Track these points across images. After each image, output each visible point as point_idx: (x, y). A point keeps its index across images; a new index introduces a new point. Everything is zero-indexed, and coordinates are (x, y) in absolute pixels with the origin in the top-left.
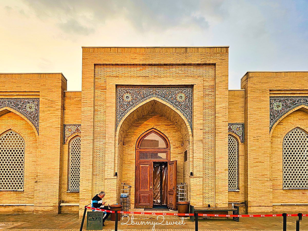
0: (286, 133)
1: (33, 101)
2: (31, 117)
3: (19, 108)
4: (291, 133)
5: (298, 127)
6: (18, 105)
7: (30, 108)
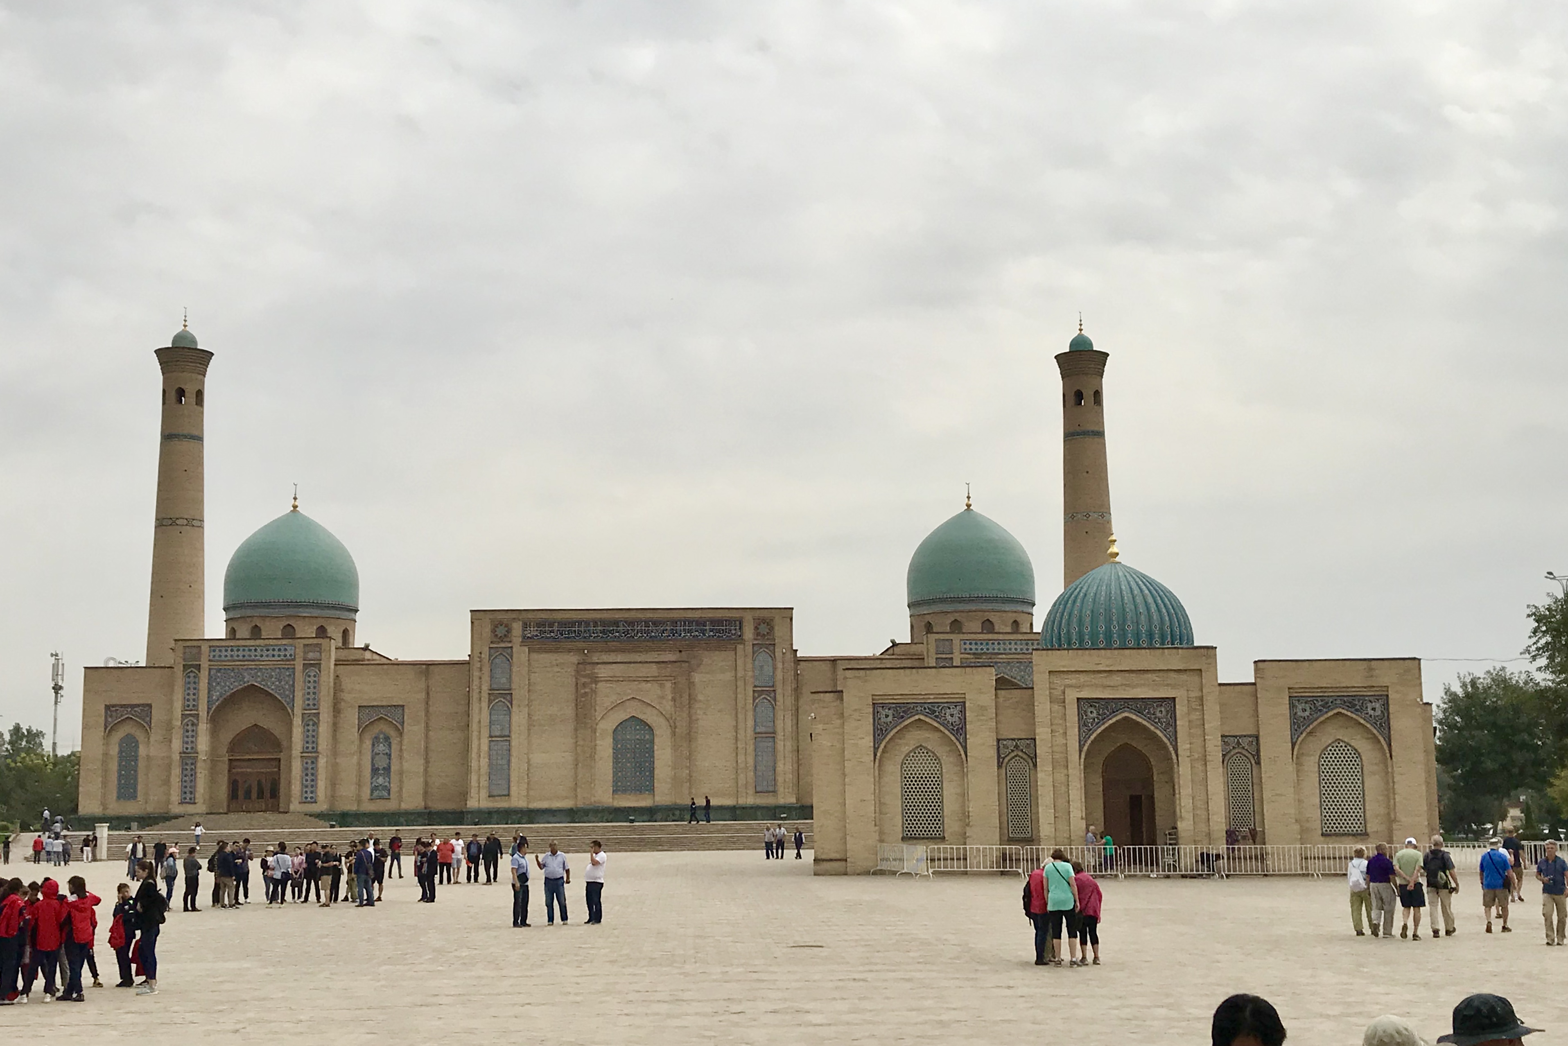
0: (1322, 748)
1: (956, 706)
2: (953, 729)
3: (937, 717)
4: (1330, 748)
5: (1339, 739)
6: (935, 711)
7: (952, 715)
